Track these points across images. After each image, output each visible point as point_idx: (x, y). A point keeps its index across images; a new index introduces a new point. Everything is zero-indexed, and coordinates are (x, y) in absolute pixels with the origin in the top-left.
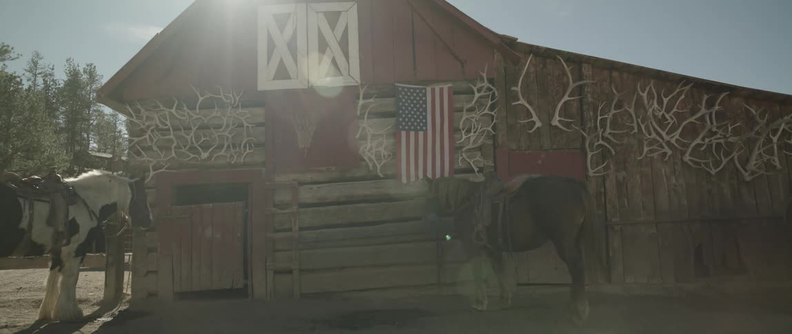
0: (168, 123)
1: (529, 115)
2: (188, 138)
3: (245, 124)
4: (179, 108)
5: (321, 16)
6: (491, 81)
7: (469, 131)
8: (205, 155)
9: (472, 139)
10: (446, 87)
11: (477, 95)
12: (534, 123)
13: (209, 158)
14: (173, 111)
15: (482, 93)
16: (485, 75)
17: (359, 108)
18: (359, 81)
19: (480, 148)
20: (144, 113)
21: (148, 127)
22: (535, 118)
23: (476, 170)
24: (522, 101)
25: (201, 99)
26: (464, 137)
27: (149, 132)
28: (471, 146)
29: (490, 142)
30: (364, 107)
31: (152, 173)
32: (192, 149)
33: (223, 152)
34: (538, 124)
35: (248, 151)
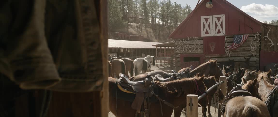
0: (182, 44)
1: (271, 42)
2: (187, 47)
3: (199, 44)
4: (184, 40)
5: (216, 19)
6: (260, 34)
7: (253, 46)
8: (190, 51)
9: (253, 49)
10: (247, 35)
11: (256, 37)
12: (272, 44)
13: (191, 52)
14: (183, 41)
15: (257, 37)
16: (258, 32)
17: (225, 41)
18: (225, 34)
19: (256, 51)
20: (177, 42)
21: (178, 45)
22: (272, 43)
23: (254, 56)
24: (268, 39)
25: (189, 38)
26: (251, 48)
27: (178, 46)
28: (253, 50)
29: (259, 49)
30: (226, 40)
31: (179, 55)
32: (188, 50)
33: (194, 50)
34: (273, 45)
35: (199, 50)
